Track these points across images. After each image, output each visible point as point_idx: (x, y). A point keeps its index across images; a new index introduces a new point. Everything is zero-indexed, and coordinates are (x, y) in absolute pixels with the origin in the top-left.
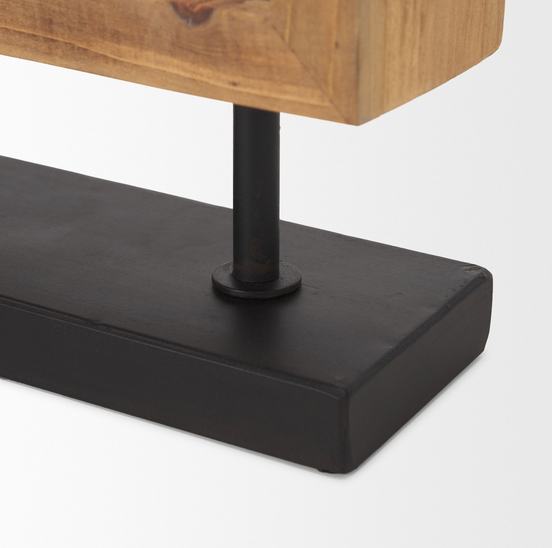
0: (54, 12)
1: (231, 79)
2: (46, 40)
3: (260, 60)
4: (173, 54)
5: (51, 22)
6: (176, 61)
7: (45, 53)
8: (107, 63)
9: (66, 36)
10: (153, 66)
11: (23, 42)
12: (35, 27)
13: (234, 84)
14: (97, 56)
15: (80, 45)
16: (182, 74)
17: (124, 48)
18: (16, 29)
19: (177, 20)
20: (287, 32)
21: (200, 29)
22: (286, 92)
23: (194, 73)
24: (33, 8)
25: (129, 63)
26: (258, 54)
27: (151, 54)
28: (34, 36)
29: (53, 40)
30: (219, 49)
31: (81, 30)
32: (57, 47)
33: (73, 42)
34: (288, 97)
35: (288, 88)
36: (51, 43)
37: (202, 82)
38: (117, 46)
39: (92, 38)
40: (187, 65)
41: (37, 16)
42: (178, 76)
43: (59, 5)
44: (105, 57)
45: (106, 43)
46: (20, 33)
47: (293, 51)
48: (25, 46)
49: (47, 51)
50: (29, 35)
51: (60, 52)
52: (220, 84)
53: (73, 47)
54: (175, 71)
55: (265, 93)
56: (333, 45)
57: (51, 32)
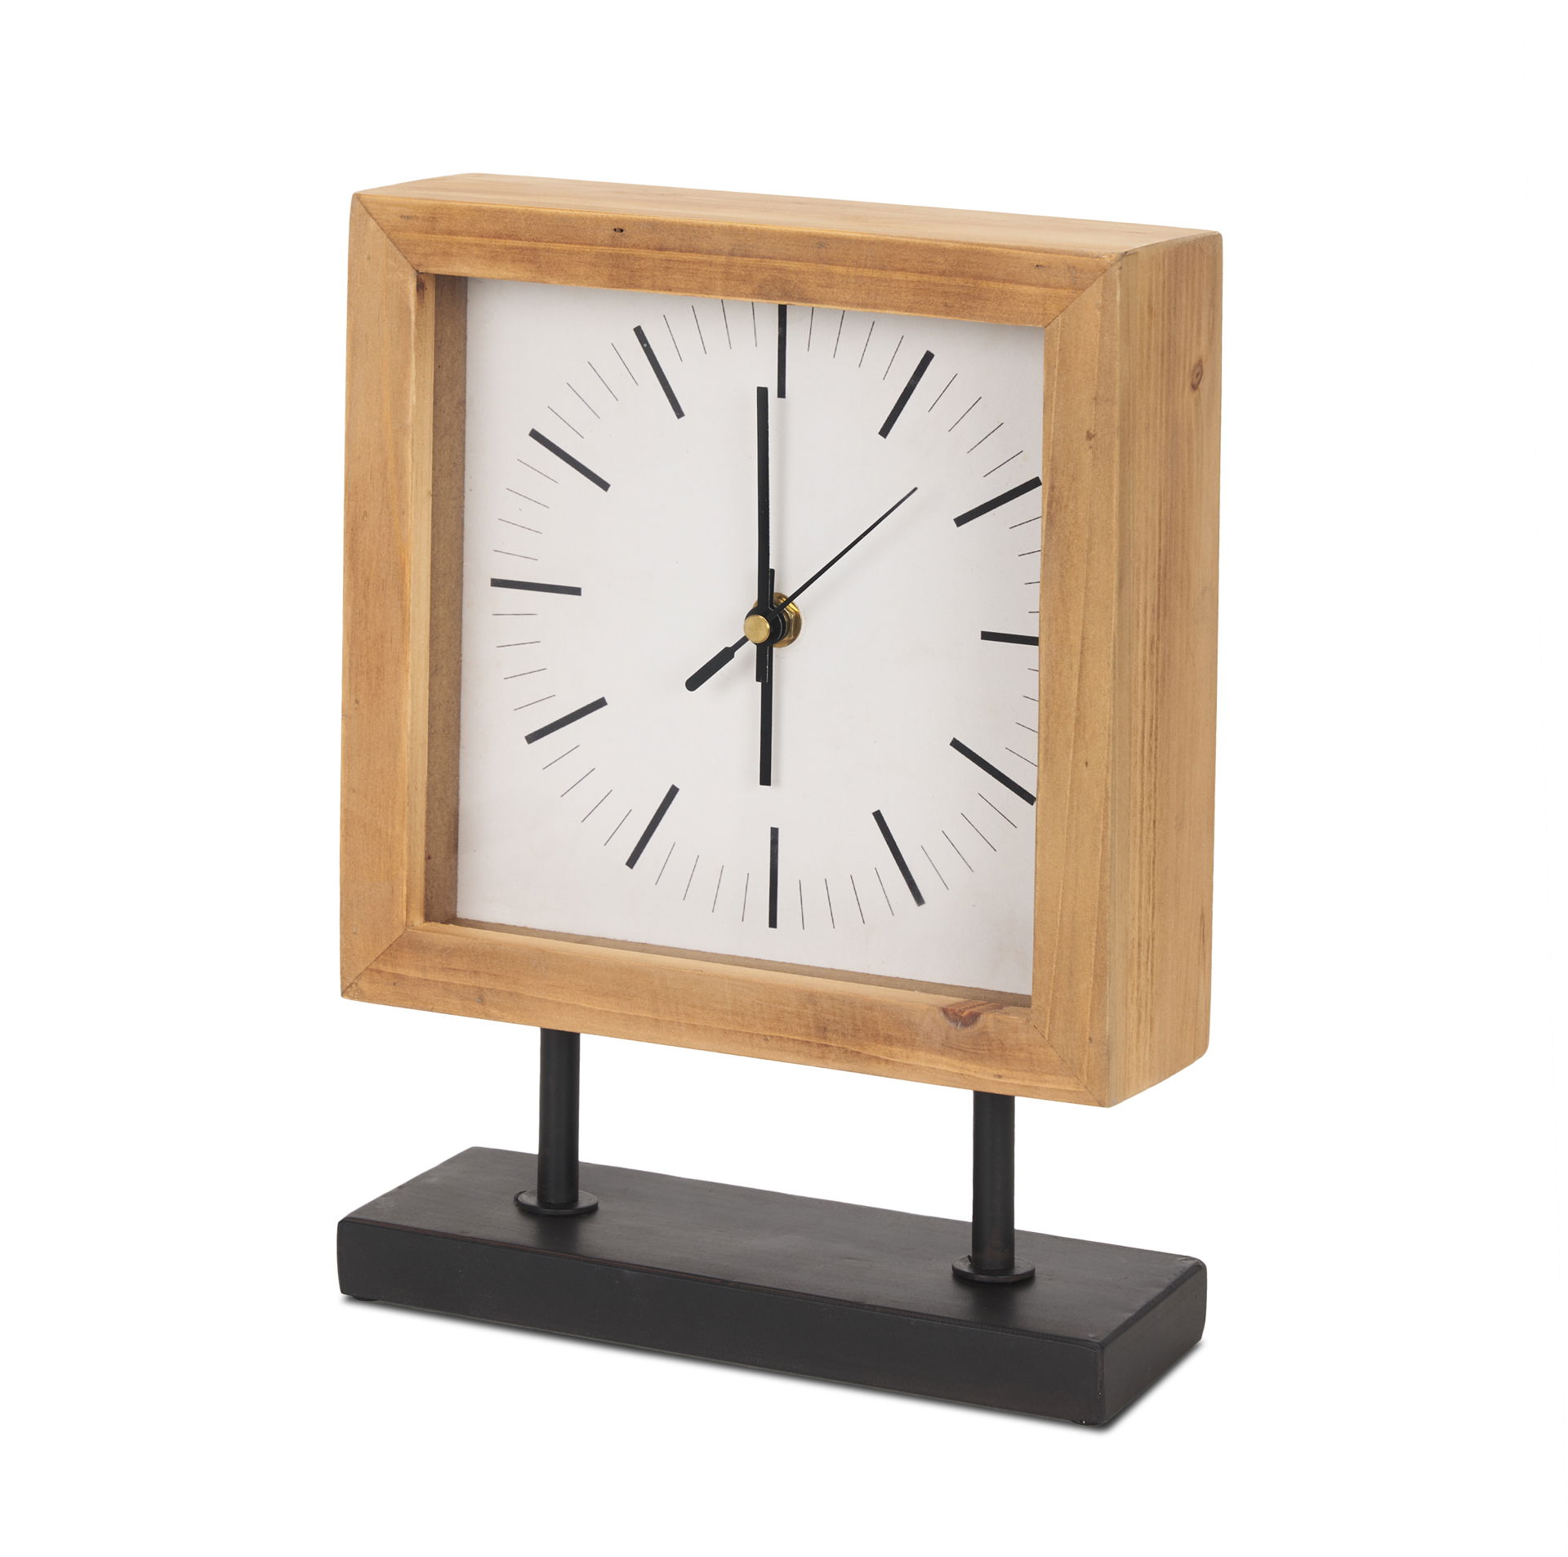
0: (828, 1020)
1: (996, 1072)
2: (820, 1045)
3: (1023, 1055)
4: (942, 1054)
5: (825, 1029)
6: (945, 1059)
7: (818, 1057)
8: (880, 1063)
9: (839, 1042)
10: (923, 1064)
11: (797, 1048)
12: (809, 1035)
13: (1000, 1077)
14: (870, 1058)
15: (853, 1049)
16: (951, 1069)
17: (896, 1050)
18: (790, 1037)
19: (947, 1023)
20: (1047, 1031)
21: (969, 1030)
22: (1045, 1081)
23: (961, 1068)
24: (808, 1017)
25: (900, 1063)
26: (1021, 1050)
27: (921, 1054)
28: (808, 1042)
29: (826, 1045)
30: (985, 1048)
31: (855, 1036)
32: (830, 1052)
33: (846, 1046)
34: (1047, 1085)
35: (1048, 1077)
36: (825, 1048)
37: (969, 1076)
38: (889, 1048)
39: (865, 1042)
40: (956, 1062)
41: (811, 1025)
42: (948, 1072)
43: (834, 1014)
44: (877, 1058)
45: (879, 1046)
46: (794, 1040)
47: (1052, 1046)
48: (798, 1052)
49: (821, 1055)
50: (803, 1042)
51: (833, 1056)
52: (986, 1077)
53: (846, 1051)
54: (945, 1068)
55: (1027, 1083)
56: (1088, 1041)
57: (825, 1038)
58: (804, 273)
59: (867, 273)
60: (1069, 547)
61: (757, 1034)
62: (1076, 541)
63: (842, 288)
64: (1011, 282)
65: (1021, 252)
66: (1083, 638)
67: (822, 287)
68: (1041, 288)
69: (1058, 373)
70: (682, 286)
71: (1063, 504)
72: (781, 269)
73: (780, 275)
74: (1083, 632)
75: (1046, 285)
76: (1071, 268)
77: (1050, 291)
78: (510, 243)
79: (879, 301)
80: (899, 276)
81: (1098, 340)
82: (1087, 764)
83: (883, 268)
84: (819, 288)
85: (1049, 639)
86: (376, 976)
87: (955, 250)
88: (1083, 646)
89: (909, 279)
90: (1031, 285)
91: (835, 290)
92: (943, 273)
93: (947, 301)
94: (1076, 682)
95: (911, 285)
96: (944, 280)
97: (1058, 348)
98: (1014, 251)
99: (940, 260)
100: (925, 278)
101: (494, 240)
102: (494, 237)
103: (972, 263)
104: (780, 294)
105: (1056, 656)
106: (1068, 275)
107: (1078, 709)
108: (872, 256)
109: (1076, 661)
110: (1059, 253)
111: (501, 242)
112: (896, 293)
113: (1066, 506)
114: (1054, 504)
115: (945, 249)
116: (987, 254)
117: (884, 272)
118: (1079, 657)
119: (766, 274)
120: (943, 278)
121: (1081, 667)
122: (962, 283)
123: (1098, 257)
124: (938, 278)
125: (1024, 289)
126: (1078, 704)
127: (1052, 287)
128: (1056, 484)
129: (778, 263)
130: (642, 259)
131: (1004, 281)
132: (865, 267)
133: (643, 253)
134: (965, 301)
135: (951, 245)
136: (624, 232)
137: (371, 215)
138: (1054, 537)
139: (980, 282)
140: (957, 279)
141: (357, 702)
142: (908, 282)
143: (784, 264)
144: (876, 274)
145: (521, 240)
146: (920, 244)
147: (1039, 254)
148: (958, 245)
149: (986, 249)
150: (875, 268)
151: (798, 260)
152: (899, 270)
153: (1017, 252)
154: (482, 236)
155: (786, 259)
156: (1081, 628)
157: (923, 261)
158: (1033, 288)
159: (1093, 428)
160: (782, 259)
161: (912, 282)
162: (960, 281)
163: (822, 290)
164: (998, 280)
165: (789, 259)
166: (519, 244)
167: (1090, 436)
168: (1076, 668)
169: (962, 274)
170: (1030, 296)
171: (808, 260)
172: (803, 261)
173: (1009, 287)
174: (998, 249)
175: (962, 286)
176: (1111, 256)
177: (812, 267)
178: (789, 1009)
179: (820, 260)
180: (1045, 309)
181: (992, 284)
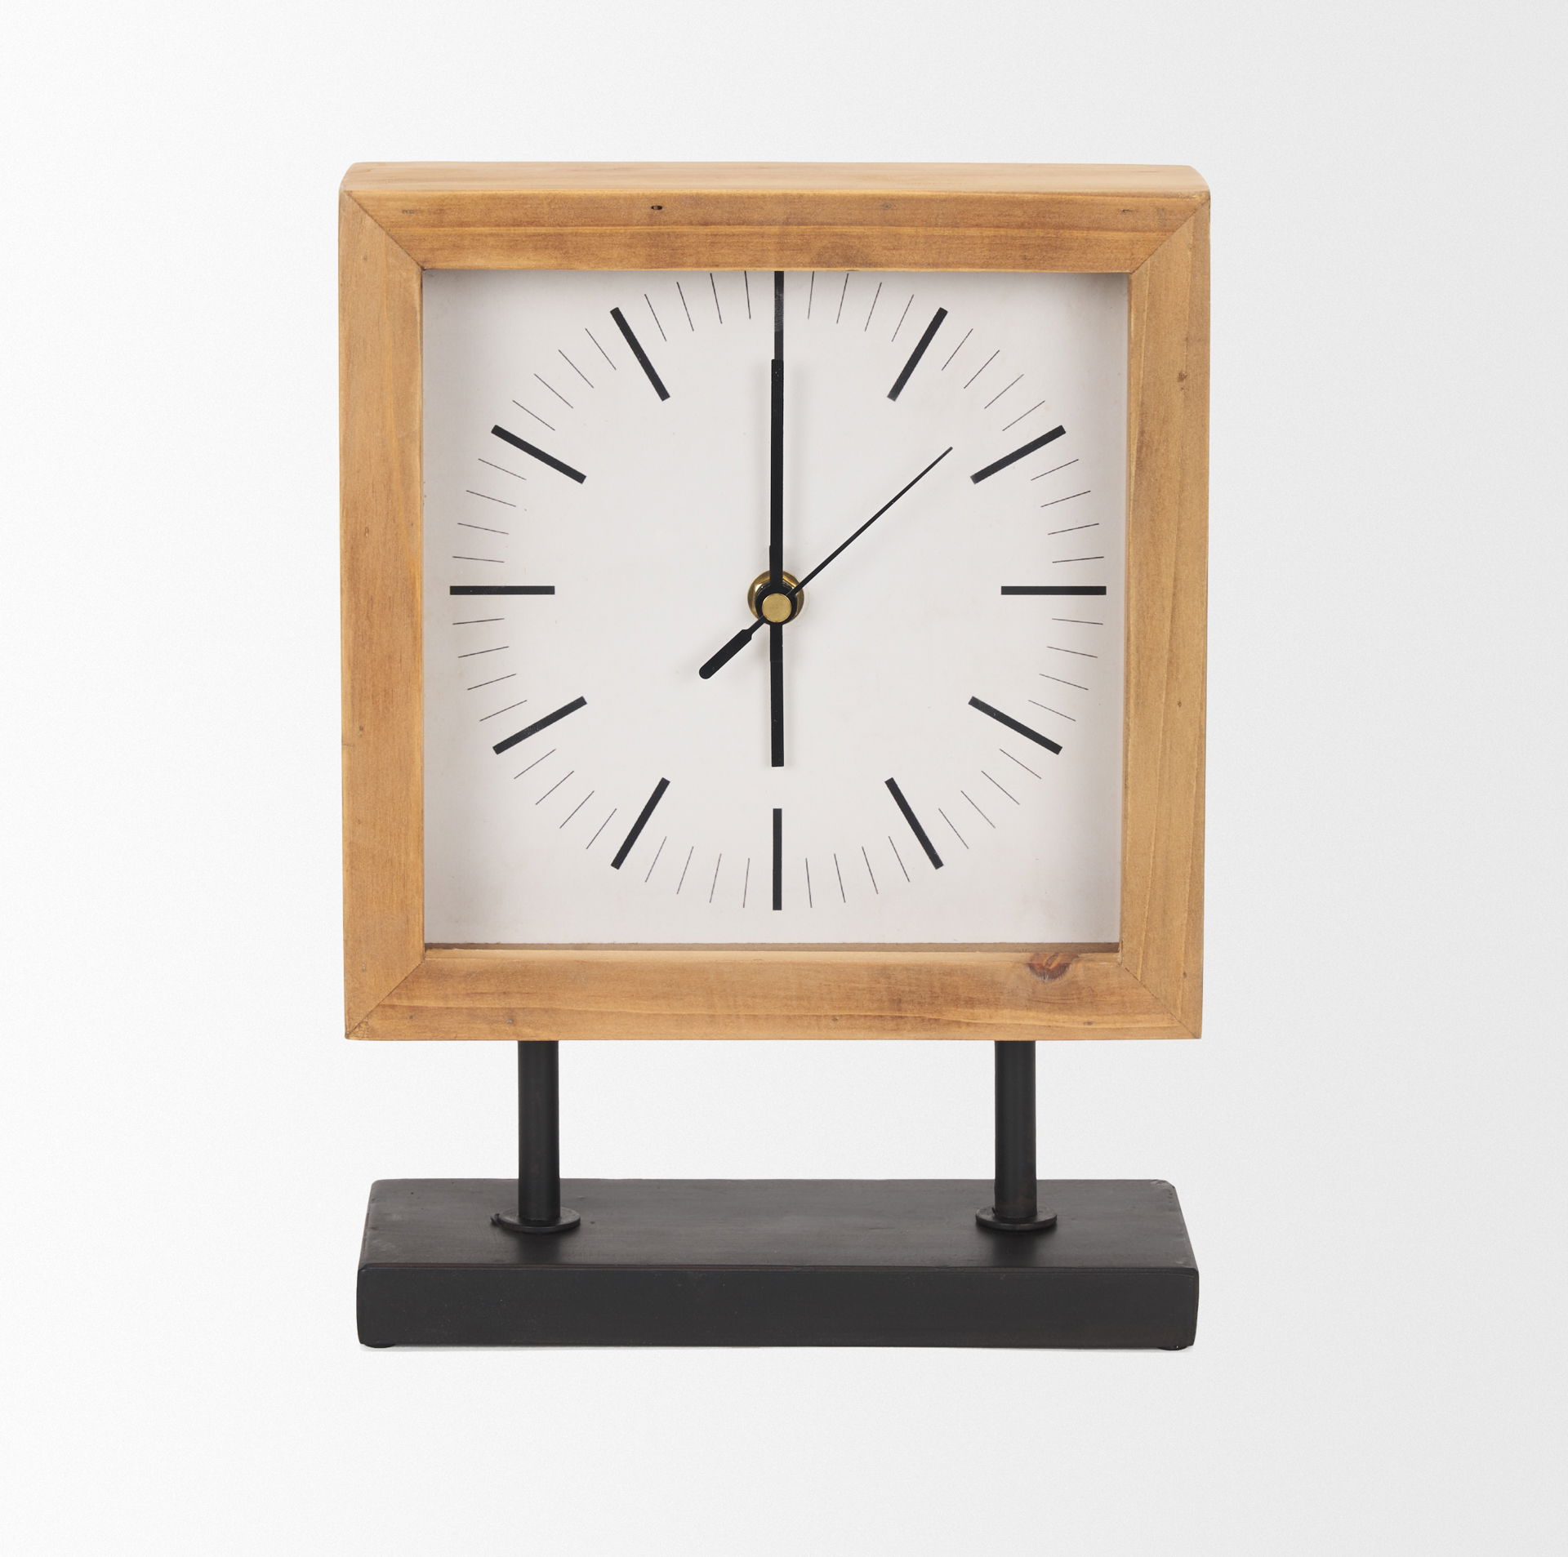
0: (903, 992)
1: (1086, 1020)
2: (893, 1018)
3: (1114, 999)
4: (1029, 1008)
5: (900, 1001)
6: (1032, 1014)
7: (892, 1030)
8: (960, 1027)
9: (915, 1011)
10: (1008, 1022)
11: (869, 1024)
12: (882, 1009)
13: (1090, 1023)
14: (949, 1023)
15: (931, 1017)
16: (1037, 1023)
17: (978, 1011)
18: (862, 1014)
19: (1035, 978)
20: (1139, 971)
21: (1057, 981)
22: (1138, 1022)
23: (1050, 1020)
24: (880, 992)
25: (982, 1024)
26: (1112, 994)
27: (1006, 1012)
28: (881, 1016)
29: (901, 1017)
30: (1075, 996)
31: (933, 1003)
32: (906, 1023)
33: (923, 1015)
34: (1140, 1025)
35: (1139, 1017)
36: (899, 1020)
37: (1057, 1027)
38: (971, 1011)
39: (944, 1008)
40: (1042, 1015)
41: (884, 998)
42: (1035, 1026)
43: (910, 985)
44: (958, 1023)
45: (959, 1010)
46: (866, 1016)
47: (1145, 986)
48: (870, 1028)
49: (896, 1028)
50: (875, 1017)
51: (909, 1026)
52: (1075, 1026)
53: (923, 1019)
54: (1031, 1022)
55: (1118, 1026)
56: (1182, 976)
57: (899, 1010)
58: (867, 237)
59: (938, 231)
60: (1160, 491)
61: (825, 1016)
62: (1167, 484)
63: (911, 249)
64: (1096, 229)
65: (1106, 198)
66: (1175, 580)
67: (889, 250)
68: (1128, 233)
69: (1147, 317)
70: (731, 260)
71: (1154, 448)
72: (841, 235)
73: (842, 241)
74: (1175, 573)
75: (1134, 230)
76: (1160, 210)
77: (1138, 235)
78: (531, 230)
79: (951, 259)
80: (973, 232)
81: (1189, 280)
82: (1180, 704)
83: (956, 225)
84: (886, 251)
85: (1139, 584)
86: (390, 1012)
87: (1033, 201)
88: (1175, 587)
89: (984, 235)
90: (1119, 230)
91: (903, 252)
92: (1021, 226)
93: (1026, 254)
94: (1168, 624)
95: (986, 241)
96: (1023, 233)
97: (1147, 292)
98: (1099, 198)
99: (1019, 212)
100: (1002, 232)
101: (512, 228)
102: (514, 226)
103: (1054, 213)
104: (841, 261)
105: (1148, 600)
106: (1157, 217)
107: (1171, 650)
108: (943, 214)
109: (1168, 604)
110: (1147, 196)
111: (521, 230)
112: (969, 250)
113: (1157, 450)
114: (1144, 449)
115: (1023, 201)
116: (1069, 203)
117: (956, 229)
118: (1171, 599)
119: (826, 242)
120: (1021, 230)
121: (1173, 609)
122: (1042, 234)
123: (1188, 197)
124: (1016, 231)
125: (1109, 235)
126: (1171, 645)
127: (1139, 231)
128: (1146, 429)
129: (839, 229)
130: (685, 235)
131: (1088, 229)
132: (936, 225)
133: (686, 229)
134: (1046, 251)
135: (1030, 196)
136: (663, 209)
137: (366, 211)
138: (1143, 482)
139: (1061, 231)
140: (1037, 230)
141: (361, 729)
142: (983, 238)
143: (845, 229)
144: (947, 232)
145: (544, 226)
146: (996, 197)
147: (1126, 199)
148: (1037, 195)
149: (1068, 197)
150: (946, 226)
151: (862, 224)
152: (973, 226)
153: (1102, 198)
154: (498, 225)
155: (847, 224)
156: (1173, 570)
157: (999, 215)
158: (1120, 233)
159: (1184, 369)
160: (843, 224)
161: (989, 237)
162: (1040, 232)
163: (888, 253)
164: (1081, 228)
165: (850, 224)
166: (543, 230)
167: (1182, 377)
168: (1168, 610)
169: (1043, 226)
170: (1117, 241)
171: (872, 224)
172: (867, 225)
173: (1094, 234)
174: (1080, 197)
175: (1043, 237)
176: (1200, 195)
177: (877, 230)
178: (860, 986)
179: (886, 222)
180: (1132, 254)
181: (1076, 233)
